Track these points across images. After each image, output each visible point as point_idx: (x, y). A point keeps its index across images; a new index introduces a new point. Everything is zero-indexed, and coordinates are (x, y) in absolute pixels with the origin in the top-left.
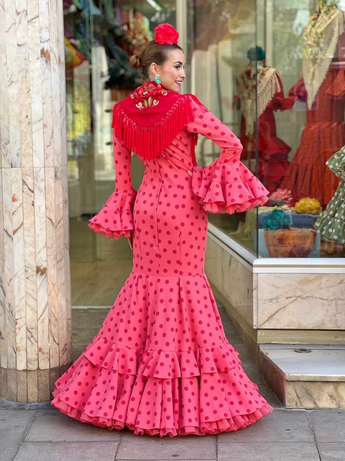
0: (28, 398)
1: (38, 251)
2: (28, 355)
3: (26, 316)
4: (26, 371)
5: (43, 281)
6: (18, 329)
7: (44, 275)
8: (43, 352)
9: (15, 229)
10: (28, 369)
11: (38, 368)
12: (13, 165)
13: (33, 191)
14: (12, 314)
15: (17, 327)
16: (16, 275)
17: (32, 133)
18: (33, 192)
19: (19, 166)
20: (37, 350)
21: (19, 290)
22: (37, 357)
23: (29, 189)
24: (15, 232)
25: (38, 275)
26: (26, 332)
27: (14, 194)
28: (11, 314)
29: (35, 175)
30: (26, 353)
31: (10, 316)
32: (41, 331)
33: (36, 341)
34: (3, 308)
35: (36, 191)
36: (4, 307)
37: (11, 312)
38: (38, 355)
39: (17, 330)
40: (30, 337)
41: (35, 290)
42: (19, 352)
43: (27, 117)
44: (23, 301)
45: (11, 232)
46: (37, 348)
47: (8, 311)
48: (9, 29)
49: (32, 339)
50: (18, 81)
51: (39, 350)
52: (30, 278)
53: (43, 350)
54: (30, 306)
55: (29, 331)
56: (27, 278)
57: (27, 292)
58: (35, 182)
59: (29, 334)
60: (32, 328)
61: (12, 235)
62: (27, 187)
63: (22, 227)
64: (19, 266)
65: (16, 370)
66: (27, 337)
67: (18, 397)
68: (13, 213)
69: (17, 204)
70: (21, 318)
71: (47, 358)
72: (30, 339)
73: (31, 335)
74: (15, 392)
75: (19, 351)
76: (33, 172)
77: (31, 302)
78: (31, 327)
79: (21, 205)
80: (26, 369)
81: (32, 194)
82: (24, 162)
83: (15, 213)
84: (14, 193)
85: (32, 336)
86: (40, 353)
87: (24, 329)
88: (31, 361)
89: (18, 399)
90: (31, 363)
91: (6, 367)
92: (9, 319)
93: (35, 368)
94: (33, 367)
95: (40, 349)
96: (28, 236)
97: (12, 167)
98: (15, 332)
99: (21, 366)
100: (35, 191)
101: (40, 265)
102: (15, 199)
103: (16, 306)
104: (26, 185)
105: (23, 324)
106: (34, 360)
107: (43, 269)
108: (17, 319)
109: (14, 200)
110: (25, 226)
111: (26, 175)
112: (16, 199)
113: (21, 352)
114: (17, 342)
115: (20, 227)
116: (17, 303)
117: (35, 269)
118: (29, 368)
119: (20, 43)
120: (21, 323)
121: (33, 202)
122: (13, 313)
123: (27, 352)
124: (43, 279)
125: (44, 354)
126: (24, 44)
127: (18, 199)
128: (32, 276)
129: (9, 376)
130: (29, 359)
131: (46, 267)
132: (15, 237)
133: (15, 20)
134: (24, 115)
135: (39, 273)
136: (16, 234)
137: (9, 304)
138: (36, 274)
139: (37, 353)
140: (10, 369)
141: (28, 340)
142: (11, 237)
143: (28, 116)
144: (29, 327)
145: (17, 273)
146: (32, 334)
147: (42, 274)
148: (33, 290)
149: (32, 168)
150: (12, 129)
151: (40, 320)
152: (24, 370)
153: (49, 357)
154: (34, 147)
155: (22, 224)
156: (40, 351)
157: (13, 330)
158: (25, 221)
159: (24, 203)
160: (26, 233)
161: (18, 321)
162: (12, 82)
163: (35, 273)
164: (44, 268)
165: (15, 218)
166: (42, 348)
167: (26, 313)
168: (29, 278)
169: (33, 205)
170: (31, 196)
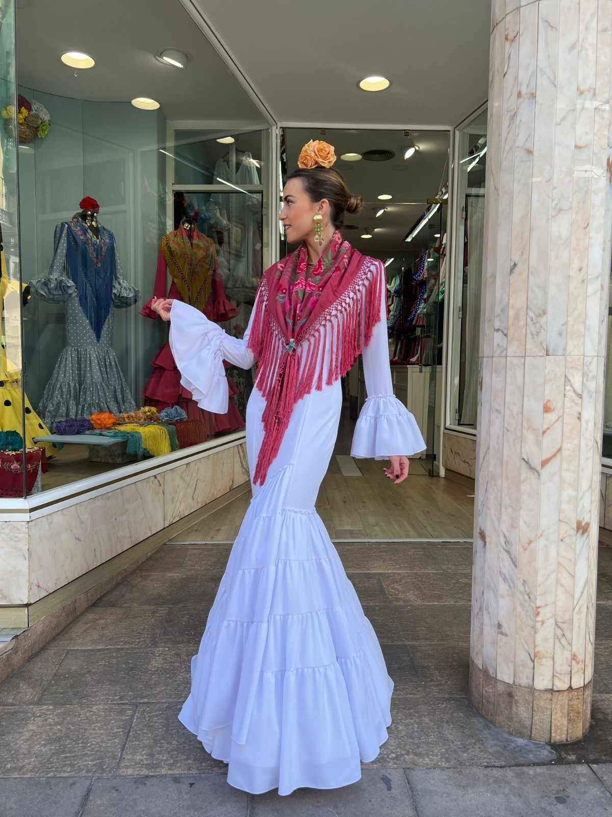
0: (552, 734)
1: (580, 495)
2: (556, 666)
3: (555, 603)
4: (551, 691)
5: (583, 545)
6: (540, 623)
7: (586, 534)
8: (578, 660)
9: (544, 457)
10: (555, 689)
11: (570, 688)
12: (550, 352)
13: (581, 395)
14: (530, 598)
15: (539, 619)
16: (541, 535)
17: (586, 298)
18: (581, 398)
19: (560, 352)
20: (570, 658)
21: (546, 559)
22: (569, 668)
23: (575, 391)
24: (544, 463)
25: (578, 535)
26: (555, 629)
27: (549, 401)
28: (527, 597)
29: (586, 369)
30: (552, 662)
31: (524, 600)
32: (577, 626)
33: (569, 644)
34: (510, 586)
35: (585, 396)
36: (512, 585)
37: (528, 595)
38: (571, 666)
39: (538, 625)
40: (560, 636)
41: (573, 560)
42: (540, 661)
43: (580, 270)
44: (553, 576)
45: (536, 463)
46: (570, 653)
47: (521, 592)
48: (561, 120)
49: (563, 641)
50: (571, 208)
51: (573, 656)
52: (567, 540)
53: (578, 658)
54: (562, 586)
55: (559, 627)
56: (562, 540)
57: (559, 564)
58: (585, 381)
59: (559, 632)
60: (564, 623)
61: (539, 468)
62: (571, 389)
63: (558, 457)
64: (548, 518)
65: (531, 689)
66: (556, 637)
67: (533, 732)
68: (544, 432)
69: (552, 417)
70: (546, 605)
71: (582, 668)
72: (560, 640)
73: (562, 633)
74: (528, 723)
75: (540, 658)
76: (583, 363)
77: (566, 580)
78: (562, 621)
79: (559, 418)
80: (551, 688)
81: (579, 401)
82: (569, 348)
83: (548, 432)
84: (547, 398)
85: (564, 635)
86: (574, 663)
87: (550, 623)
88: (559, 676)
89: (533, 735)
90: (560, 679)
91: (511, 682)
92: (521, 604)
93: (566, 686)
94: (562, 685)
95: (575, 655)
96: (568, 470)
97: (547, 355)
98: (534, 627)
99: (542, 683)
100: (583, 395)
101: (581, 519)
102: (550, 408)
103: (539, 586)
104: (571, 386)
105: (549, 615)
106: (565, 674)
107: (585, 525)
108: (539, 607)
109: (547, 409)
110: (565, 453)
111: (572, 367)
112: (552, 407)
113: (544, 660)
114: (536, 644)
115: (555, 455)
116: (540, 579)
117: (575, 526)
118: (556, 686)
119: (580, 144)
120: (545, 613)
121: (580, 414)
122: (531, 596)
123: (554, 661)
124: (585, 542)
125: (578, 663)
126: (586, 146)
127: (554, 409)
128: (570, 536)
129: (517, 696)
130: (557, 673)
131: (589, 521)
132: (544, 473)
133: (575, 105)
134: (576, 265)
135: (580, 532)
136: (548, 467)
137: (524, 581)
138: (575, 533)
139: (570, 662)
140: (520, 685)
141: (557, 641)
142: (537, 472)
143: (583, 270)
144: (559, 620)
145: (543, 531)
146: (563, 631)
147: (583, 533)
148: (570, 560)
149: (582, 357)
150: (552, 291)
151: (577, 609)
152: (546, 690)
153: (584, 668)
154: (588, 322)
155: (559, 450)
156: (574, 659)
157: (530, 623)
158: (564, 445)
159: (565, 416)
160: (565, 465)
161: (540, 610)
162: (560, 210)
163: (573, 532)
164: (586, 523)
165: (546, 440)
166: (577, 654)
167: (556, 597)
168: (565, 540)
169: (579, 418)
170: (577, 404)
